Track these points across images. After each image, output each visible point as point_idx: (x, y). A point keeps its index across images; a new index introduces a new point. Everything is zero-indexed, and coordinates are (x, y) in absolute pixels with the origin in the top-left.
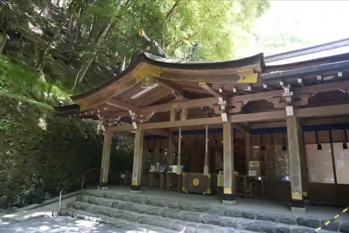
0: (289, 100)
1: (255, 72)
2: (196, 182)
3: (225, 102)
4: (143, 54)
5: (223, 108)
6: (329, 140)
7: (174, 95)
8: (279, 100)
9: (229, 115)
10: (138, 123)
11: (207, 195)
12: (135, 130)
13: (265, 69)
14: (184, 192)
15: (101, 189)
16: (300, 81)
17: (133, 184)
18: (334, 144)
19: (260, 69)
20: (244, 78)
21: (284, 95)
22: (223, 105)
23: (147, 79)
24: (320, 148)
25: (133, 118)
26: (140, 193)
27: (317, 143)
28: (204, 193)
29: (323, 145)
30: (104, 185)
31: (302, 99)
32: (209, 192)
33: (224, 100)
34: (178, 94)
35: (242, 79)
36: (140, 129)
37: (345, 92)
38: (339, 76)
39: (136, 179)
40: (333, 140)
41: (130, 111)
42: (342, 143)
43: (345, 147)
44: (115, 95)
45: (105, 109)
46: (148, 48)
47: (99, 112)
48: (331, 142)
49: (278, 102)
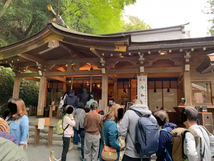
0: (142, 62)
1: (125, 45)
3: (105, 61)
4: (51, 24)
5: (103, 65)
6: (161, 87)
7: (71, 54)
9: (106, 70)
10: (42, 71)
12: (40, 76)
16: (149, 53)
17: (38, 114)
21: (140, 59)
22: (103, 63)
23: (53, 42)
24: (155, 91)
25: (39, 68)
29: (157, 90)
31: (150, 62)
33: (104, 60)
34: (73, 53)
35: (117, 48)
36: (44, 75)
37: (171, 60)
38: (170, 52)
39: (40, 110)
40: (163, 87)
41: (37, 63)
42: (167, 89)
43: (168, 91)
44: (27, 51)
45: (18, 60)
46: (54, 20)
47: (12, 62)
48: (163, 88)
49: (136, 63)
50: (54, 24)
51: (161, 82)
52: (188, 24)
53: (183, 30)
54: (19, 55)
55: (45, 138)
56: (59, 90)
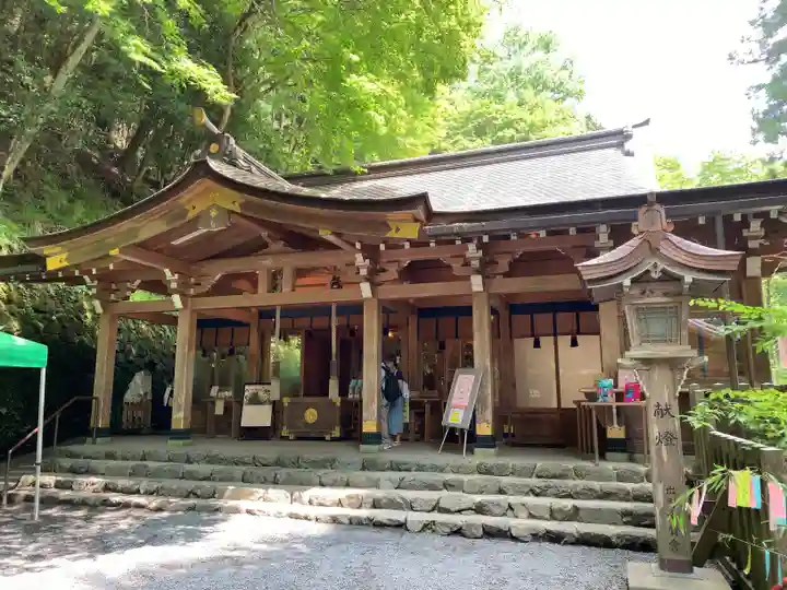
0: (476, 263)
1: (416, 220)
2: (311, 415)
3: (368, 261)
4: (205, 162)
5: (364, 272)
6: (552, 332)
7: (268, 240)
8: (461, 261)
9: (374, 286)
10: (184, 296)
11: (333, 440)
12: (178, 310)
13: (431, 216)
14: (286, 438)
15: (94, 443)
17: (174, 426)
18: (559, 338)
19: (422, 216)
20: (398, 230)
21: (467, 255)
22: (363, 267)
23: (213, 213)
24: (537, 344)
25: (174, 285)
26: (191, 444)
27: (533, 336)
28: (328, 437)
29: (543, 340)
30: (101, 433)
31: (499, 262)
32: (337, 433)
33: (365, 258)
34: (274, 240)
35: (394, 230)
36: (189, 305)
38: (541, 236)
39: (181, 415)
40: (558, 331)
41: (167, 272)
42: (570, 337)
43: (574, 343)
44: (137, 241)
45: (111, 267)
46: (214, 148)
47: (94, 272)
48: (555, 335)
49: (459, 265)
50: (214, 164)
51: (551, 315)
52: (646, 122)
53: (628, 146)
54: (114, 252)
55: (199, 493)
56: (237, 349)
